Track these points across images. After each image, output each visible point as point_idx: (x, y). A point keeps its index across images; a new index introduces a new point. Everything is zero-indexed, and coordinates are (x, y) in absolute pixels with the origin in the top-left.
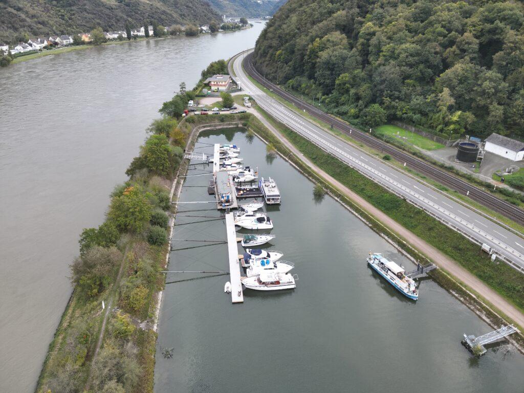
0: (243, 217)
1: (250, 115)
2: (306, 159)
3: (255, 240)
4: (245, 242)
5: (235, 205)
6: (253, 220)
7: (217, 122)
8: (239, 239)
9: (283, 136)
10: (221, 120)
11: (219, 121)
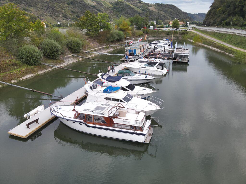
2: (229, 45)
3: (129, 75)
6: (144, 64)
10: (167, 34)
11: (166, 34)
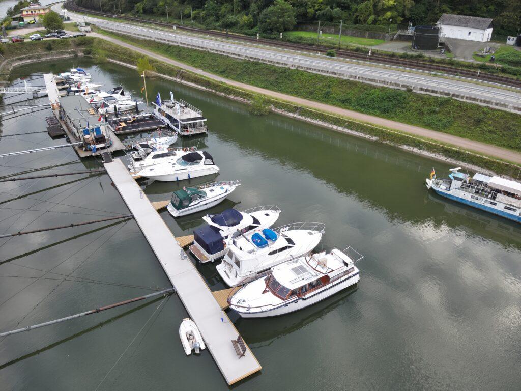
0: (148, 160)
1: (93, 39)
2: (210, 74)
3: (200, 197)
4: (178, 207)
5: (117, 145)
6: (175, 162)
7: (41, 52)
8: (160, 204)
9: (158, 54)
10: (47, 48)
11: (45, 50)
